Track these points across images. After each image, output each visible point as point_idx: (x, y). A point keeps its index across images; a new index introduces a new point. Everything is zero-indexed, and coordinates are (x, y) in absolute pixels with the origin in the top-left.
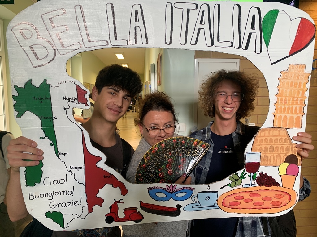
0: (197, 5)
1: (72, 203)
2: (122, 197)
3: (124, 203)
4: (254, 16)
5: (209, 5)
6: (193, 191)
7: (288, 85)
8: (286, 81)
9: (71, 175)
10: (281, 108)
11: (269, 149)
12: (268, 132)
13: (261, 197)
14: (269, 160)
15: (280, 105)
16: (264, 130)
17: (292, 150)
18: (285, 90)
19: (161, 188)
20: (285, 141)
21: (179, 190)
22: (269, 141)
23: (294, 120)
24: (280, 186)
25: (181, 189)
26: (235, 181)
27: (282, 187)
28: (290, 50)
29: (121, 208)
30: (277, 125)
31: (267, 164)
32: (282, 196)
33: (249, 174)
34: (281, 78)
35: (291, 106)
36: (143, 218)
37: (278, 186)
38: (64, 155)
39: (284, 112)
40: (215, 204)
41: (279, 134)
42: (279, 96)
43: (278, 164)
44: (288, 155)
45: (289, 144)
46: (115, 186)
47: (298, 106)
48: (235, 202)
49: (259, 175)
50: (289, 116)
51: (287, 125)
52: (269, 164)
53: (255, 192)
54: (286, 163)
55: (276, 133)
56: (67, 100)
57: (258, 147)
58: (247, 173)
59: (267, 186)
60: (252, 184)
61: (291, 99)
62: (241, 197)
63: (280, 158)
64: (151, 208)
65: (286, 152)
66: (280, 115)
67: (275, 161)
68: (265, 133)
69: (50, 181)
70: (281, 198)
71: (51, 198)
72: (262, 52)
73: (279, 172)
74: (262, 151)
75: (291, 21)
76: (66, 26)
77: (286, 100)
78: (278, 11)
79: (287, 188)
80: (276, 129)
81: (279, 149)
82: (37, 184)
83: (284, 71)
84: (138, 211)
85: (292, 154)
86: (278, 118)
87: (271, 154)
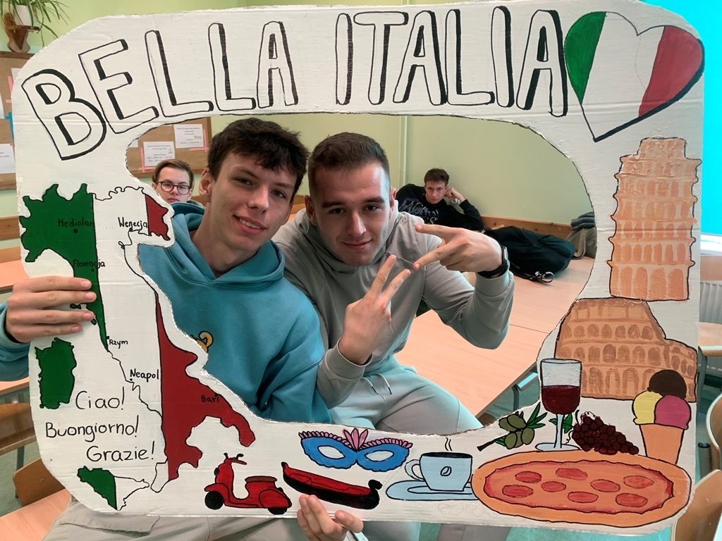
0: (406, 15)
1: (133, 454)
2: (241, 449)
3: (246, 464)
4: (543, 31)
5: (434, 13)
6: (408, 448)
7: (643, 190)
8: (636, 181)
9: (133, 390)
10: (628, 248)
11: (601, 352)
12: (596, 308)
13: (589, 479)
14: (604, 382)
15: (624, 239)
16: (586, 303)
17: (666, 357)
18: (634, 202)
19: (331, 436)
20: (646, 334)
21: (375, 444)
22: (600, 333)
23: (665, 280)
24: (639, 454)
25: (379, 443)
26: (515, 432)
27: (647, 456)
28: (641, 103)
29: (240, 475)
30: (619, 290)
31: (601, 391)
32: (647, 481)
33: (551, 415)
34: (621, 172)
35: (653, 244)
36: (290, 504)
37: (633, 454)
38: (119, 344)
39: (638, 258)
40: (465, 487)
41: (627, 316)
42: (620, 217)
43: (631, 393)
44: (657, 370)
45: (657, 343)
46: (226, 423)
47: (675, 244)
48: (518, 487)
49: (580, 421)
50: (650, 268)
51: (648, 291)
52: (604, 393)
53: (571, 466)
54: (652, 393)
55: (618, 312)
56: (127, 226)
57: (573, 348)
58: (546, 413)
59: (603, 452)
60: (561, 444)
61: (654, 226)
62: (533, 475)
63: (636, 377)
64: (309, 483)
65: (651, 364)
66: (628, 265)
67: (621, 385)
68: (589, 312)
69: (89, 399)
70: (643, 486)
71: (90, 437)
72: (568, 114)
73: (635, 414)
74: (584, 357)
75: (638, 35)
76: (127, 75)
77: (638, 227)
78: (603, 15)
79: (659, 460)
80: (617, 302)
81: (631, 355)
82: (62, 404)
83: (630, 157)
84: (278, 487)
85: (667, 369)
86: (620, 272)
87: (609, 366)
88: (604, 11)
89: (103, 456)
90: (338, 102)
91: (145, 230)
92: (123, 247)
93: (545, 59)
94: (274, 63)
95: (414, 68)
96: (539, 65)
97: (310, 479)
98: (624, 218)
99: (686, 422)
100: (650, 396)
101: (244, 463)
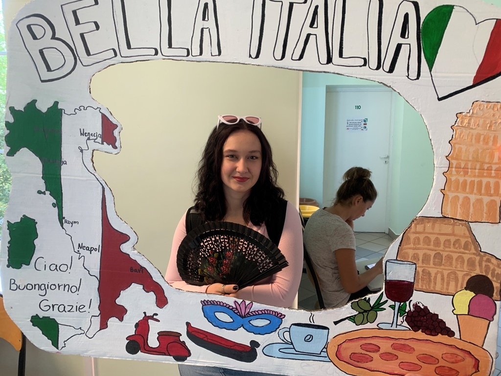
1: (75, 307)
2: (157, 310)
3: (159, 321)
4: (406, 16)
6: (282, 319)
7: (472, 139)
8: (468, 132)
9: (79, 259)
10: (457, 181)
11: (432, 258)
12: (430, 224)
13: (416, 353)
14: (432, 281)
15: (455, 175)
16: (423, 220)
17: (480, 265)
18: (464, 148)
19: (225, 305)
20: (466, 247)
21: (257, 313)
22: (432, 243)
23: (483, 207)
24: (455, 337)
25: (260, 313)
26: (362, 313)
27: (460, 339)
28: (475, 75)
29: (154, 329)
30: (448, 212)
31: (430, 287)
32: (459, 358)
33: (391, 302)
34: (456, 125)
35: (477, 180)
36: (190, 355)
37: (451, 337)
38: (72, 224)
39: (464, 189)
40: (322, 351)
41: (454, 232)
42: (453, 158)
43: (451, 290)
44: (473, 275)
45: (474, 254)
46: (147, 289)
47: (492, 181)
48: (361, 355)
49: (412, 309)
50: (473, 198)
51: (470, 214)
52: (432, 288)
53: (402, 342)
54: (468, 291)
55: (447, 228)
56: (86, 136)
57: (411, 253)
58: (387, 301)
59: (428, 333)
60: (397, 325)
61: (478, 167)
62: (374, 346)
63: (456, 279)
64: (205, 339)
65: (468, 269)
66: (456, 194)
67: (445, 284)
68: (425, 227)
69: (45, 263)
70: (456, 362)
71: (43, 293)
72: (420, 78)
73: (453, 306)
74: (419, 260)
75: (476, 24)
76: (96, 23)
77: (466, 167)
78: (452, 7)
79: (470, 343)
80: (446, 221)
81: (454, 262)
82: (24, 266)
83: (464, 114)
84: (181, 340)
85: (481, 274)
86: (450, 199)
87: (437, 268)
88: (453, 4)
89: (51, 308)
90: (250, 56)
91: (99, 140)
92: (82, 151)
93: (406, 36)
94: (205, 24)
95: (308, 36)
96: (402, 41)
97: (207, 336)
98: (456, 159)
99: (492, 315)
100: (466, 294)
101: (158, 321)
